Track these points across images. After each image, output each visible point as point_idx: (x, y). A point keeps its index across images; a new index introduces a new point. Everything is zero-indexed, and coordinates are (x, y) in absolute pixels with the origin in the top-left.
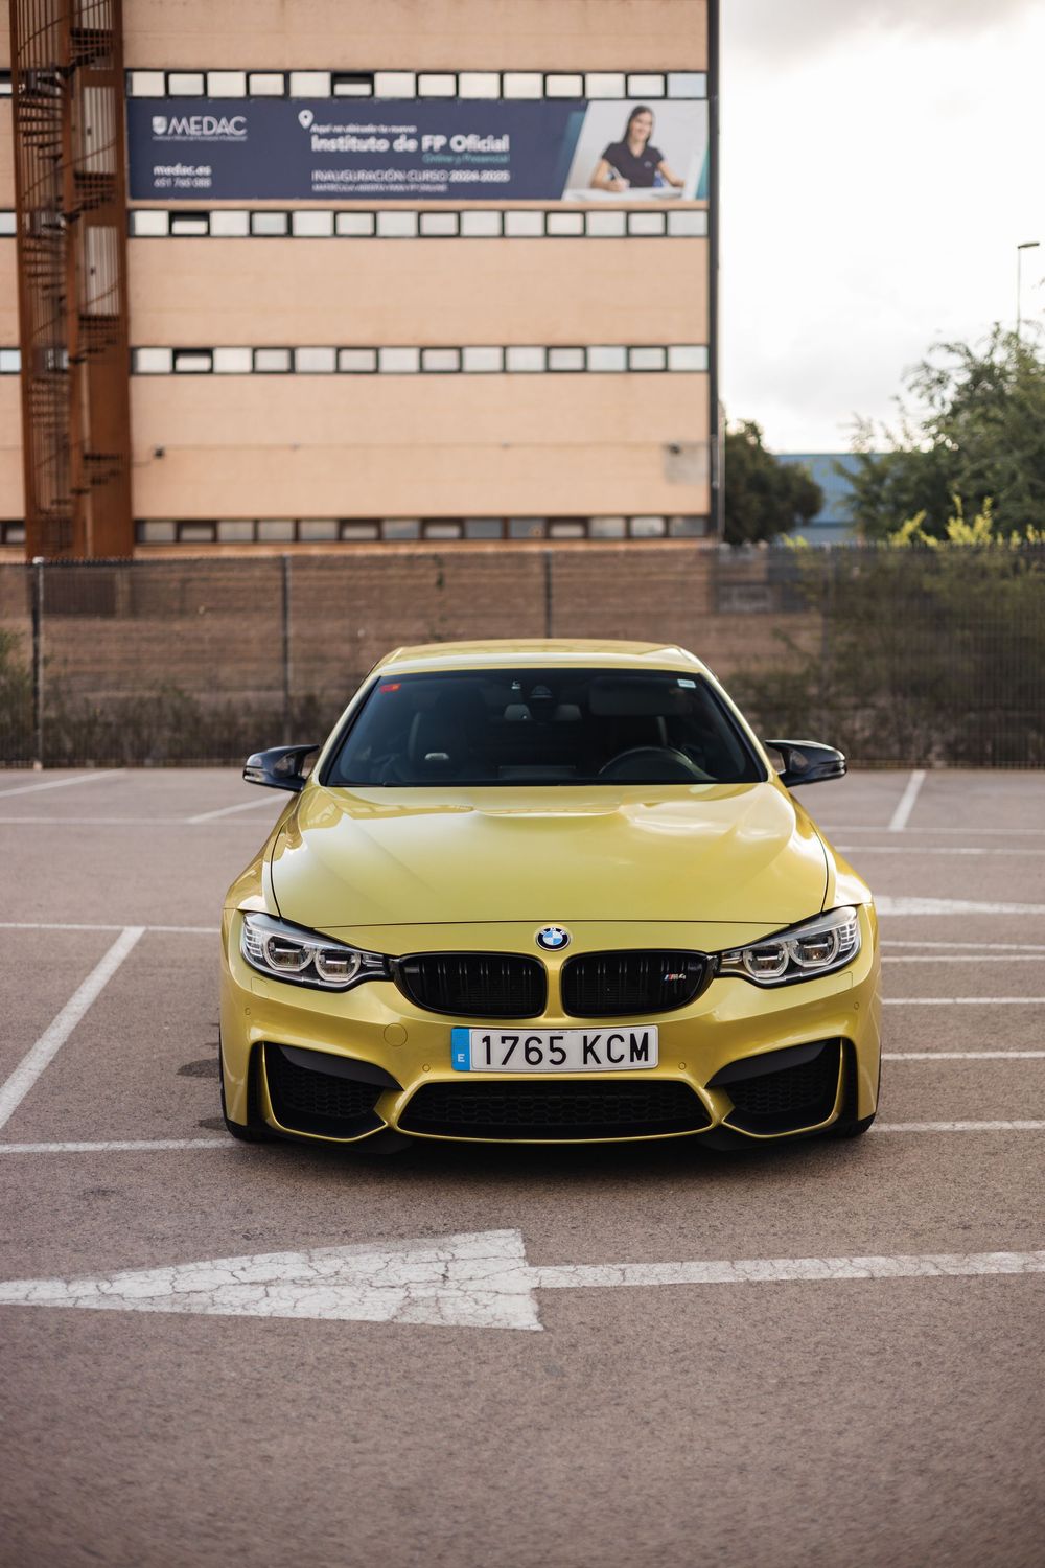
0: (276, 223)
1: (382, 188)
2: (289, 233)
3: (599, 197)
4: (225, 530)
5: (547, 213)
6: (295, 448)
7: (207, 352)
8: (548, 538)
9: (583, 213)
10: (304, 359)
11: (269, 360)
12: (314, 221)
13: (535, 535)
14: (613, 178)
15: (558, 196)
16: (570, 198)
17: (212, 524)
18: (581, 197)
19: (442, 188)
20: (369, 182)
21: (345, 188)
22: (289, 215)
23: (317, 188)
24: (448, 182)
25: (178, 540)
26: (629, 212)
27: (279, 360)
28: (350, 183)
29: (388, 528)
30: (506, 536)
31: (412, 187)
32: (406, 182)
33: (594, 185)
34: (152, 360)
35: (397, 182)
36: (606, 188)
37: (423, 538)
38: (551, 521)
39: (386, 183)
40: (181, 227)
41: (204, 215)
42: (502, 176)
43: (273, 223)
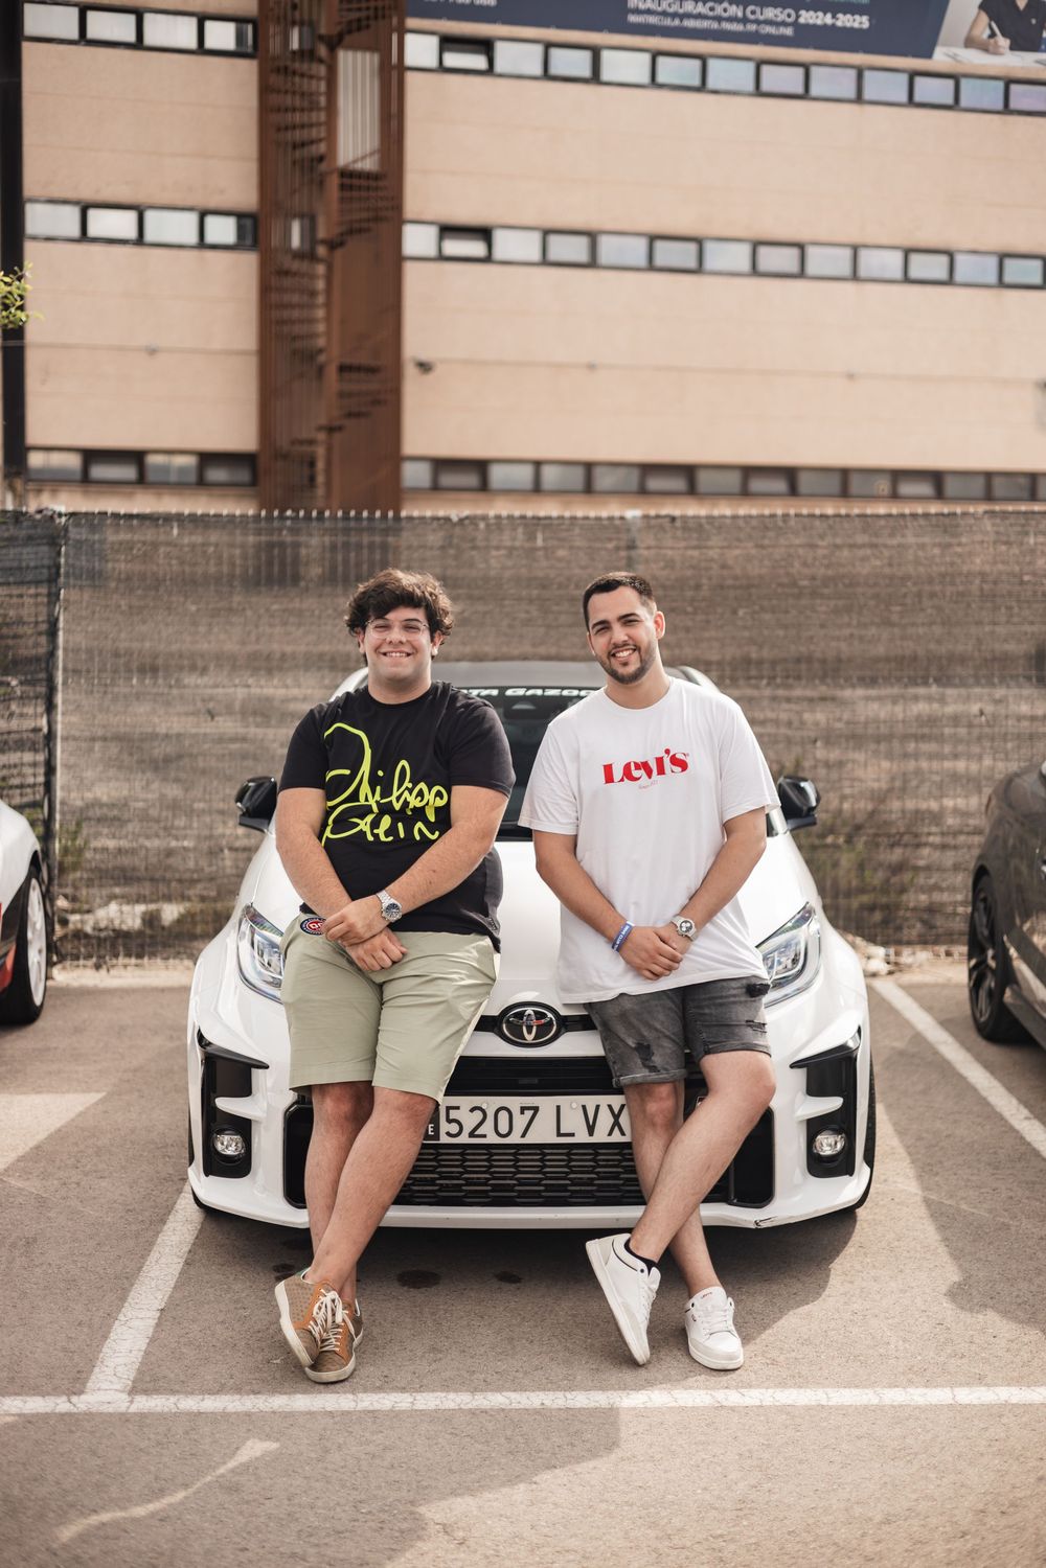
0: (579, 63)
1: (715, 25)
2: (595, 78)
3: (975, 59)
4: (497, 474)
5: (913, 75)
6: (591, 367)
7: (484, 233)
8: (895, 496)
9: (956, 78)
10: (608, 248)
11: (562, 248)
12: (625, 64)
13: (881, 493)
14: (993, 35)
15: (929, 55)
16: (941, 58)
17: (481, 466)
18: (954, 57)
19: (789, 31)
20: (700, 16)
21: (668, 22)
22: (596, 52)
23: (633, 18)
24: (795, 24)
25: (436, 487)
26: (1009, 82)
27: (576, 249)
28: (674, 15)
29: (703, 478)
30: (845, 493)
31: (752, 27)
32: (745, 20)
33: (970, 42)
34: (417, 240)
35: (731, 19)
36: (985, 48)
37: (745, 493)
38: (898, 475)
39: (719, 19)
40: (453, 59)
41: (485, 46)
42: (862, 22)
43: (573, 62)
